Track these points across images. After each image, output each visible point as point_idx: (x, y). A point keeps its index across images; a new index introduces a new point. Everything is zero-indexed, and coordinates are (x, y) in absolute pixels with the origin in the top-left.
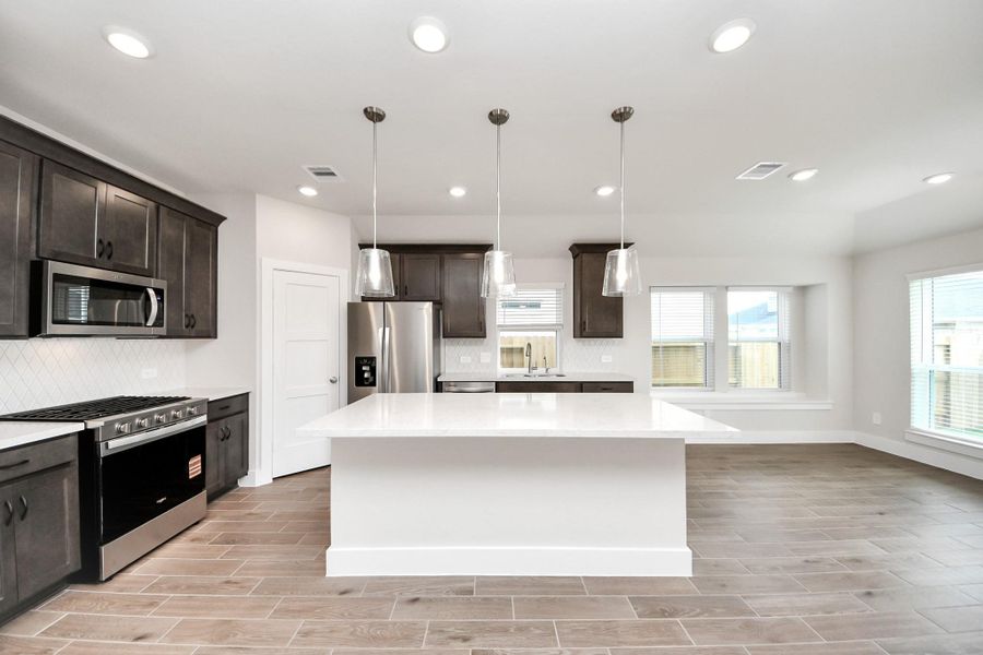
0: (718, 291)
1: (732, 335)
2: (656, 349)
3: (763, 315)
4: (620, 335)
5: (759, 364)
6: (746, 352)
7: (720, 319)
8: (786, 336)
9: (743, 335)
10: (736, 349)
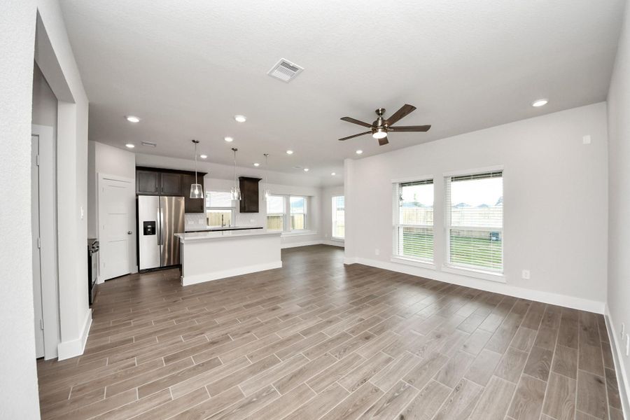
0: (287, 196)
1: (291, 212)
2: (268, 217)
3: (301, 205)
4: (258, 212)
5: (299, 222)
6: (296, 218)
7: (288, 205)
8: (306, 212)
9: (294, 212)
10: (293, 217)
